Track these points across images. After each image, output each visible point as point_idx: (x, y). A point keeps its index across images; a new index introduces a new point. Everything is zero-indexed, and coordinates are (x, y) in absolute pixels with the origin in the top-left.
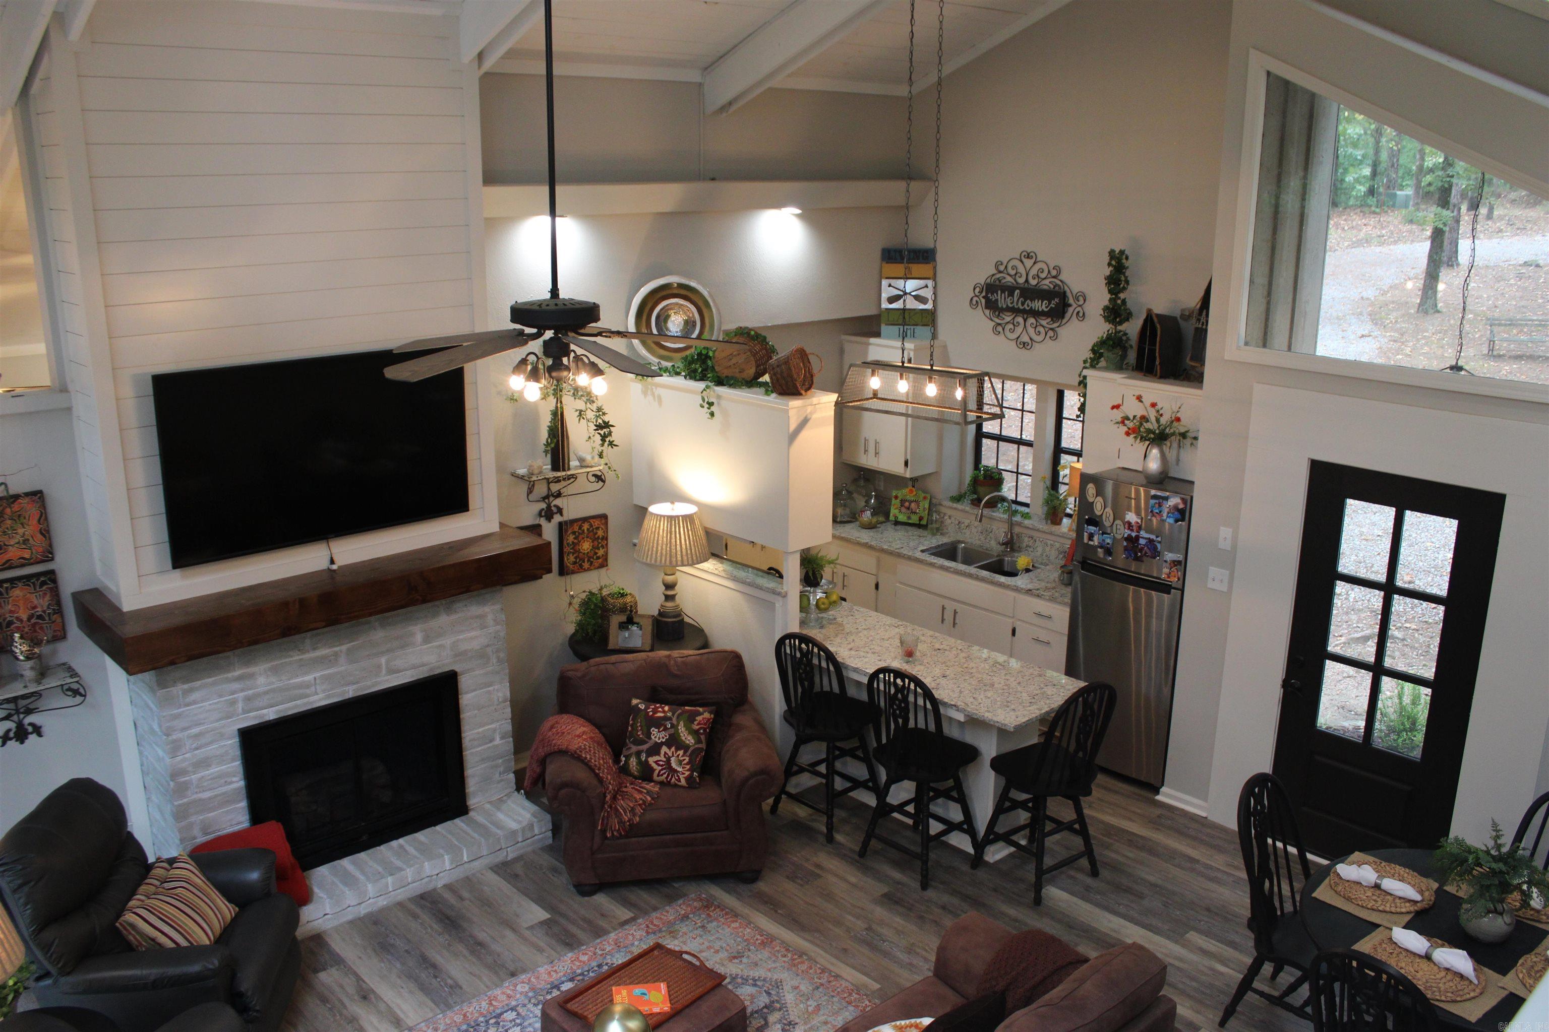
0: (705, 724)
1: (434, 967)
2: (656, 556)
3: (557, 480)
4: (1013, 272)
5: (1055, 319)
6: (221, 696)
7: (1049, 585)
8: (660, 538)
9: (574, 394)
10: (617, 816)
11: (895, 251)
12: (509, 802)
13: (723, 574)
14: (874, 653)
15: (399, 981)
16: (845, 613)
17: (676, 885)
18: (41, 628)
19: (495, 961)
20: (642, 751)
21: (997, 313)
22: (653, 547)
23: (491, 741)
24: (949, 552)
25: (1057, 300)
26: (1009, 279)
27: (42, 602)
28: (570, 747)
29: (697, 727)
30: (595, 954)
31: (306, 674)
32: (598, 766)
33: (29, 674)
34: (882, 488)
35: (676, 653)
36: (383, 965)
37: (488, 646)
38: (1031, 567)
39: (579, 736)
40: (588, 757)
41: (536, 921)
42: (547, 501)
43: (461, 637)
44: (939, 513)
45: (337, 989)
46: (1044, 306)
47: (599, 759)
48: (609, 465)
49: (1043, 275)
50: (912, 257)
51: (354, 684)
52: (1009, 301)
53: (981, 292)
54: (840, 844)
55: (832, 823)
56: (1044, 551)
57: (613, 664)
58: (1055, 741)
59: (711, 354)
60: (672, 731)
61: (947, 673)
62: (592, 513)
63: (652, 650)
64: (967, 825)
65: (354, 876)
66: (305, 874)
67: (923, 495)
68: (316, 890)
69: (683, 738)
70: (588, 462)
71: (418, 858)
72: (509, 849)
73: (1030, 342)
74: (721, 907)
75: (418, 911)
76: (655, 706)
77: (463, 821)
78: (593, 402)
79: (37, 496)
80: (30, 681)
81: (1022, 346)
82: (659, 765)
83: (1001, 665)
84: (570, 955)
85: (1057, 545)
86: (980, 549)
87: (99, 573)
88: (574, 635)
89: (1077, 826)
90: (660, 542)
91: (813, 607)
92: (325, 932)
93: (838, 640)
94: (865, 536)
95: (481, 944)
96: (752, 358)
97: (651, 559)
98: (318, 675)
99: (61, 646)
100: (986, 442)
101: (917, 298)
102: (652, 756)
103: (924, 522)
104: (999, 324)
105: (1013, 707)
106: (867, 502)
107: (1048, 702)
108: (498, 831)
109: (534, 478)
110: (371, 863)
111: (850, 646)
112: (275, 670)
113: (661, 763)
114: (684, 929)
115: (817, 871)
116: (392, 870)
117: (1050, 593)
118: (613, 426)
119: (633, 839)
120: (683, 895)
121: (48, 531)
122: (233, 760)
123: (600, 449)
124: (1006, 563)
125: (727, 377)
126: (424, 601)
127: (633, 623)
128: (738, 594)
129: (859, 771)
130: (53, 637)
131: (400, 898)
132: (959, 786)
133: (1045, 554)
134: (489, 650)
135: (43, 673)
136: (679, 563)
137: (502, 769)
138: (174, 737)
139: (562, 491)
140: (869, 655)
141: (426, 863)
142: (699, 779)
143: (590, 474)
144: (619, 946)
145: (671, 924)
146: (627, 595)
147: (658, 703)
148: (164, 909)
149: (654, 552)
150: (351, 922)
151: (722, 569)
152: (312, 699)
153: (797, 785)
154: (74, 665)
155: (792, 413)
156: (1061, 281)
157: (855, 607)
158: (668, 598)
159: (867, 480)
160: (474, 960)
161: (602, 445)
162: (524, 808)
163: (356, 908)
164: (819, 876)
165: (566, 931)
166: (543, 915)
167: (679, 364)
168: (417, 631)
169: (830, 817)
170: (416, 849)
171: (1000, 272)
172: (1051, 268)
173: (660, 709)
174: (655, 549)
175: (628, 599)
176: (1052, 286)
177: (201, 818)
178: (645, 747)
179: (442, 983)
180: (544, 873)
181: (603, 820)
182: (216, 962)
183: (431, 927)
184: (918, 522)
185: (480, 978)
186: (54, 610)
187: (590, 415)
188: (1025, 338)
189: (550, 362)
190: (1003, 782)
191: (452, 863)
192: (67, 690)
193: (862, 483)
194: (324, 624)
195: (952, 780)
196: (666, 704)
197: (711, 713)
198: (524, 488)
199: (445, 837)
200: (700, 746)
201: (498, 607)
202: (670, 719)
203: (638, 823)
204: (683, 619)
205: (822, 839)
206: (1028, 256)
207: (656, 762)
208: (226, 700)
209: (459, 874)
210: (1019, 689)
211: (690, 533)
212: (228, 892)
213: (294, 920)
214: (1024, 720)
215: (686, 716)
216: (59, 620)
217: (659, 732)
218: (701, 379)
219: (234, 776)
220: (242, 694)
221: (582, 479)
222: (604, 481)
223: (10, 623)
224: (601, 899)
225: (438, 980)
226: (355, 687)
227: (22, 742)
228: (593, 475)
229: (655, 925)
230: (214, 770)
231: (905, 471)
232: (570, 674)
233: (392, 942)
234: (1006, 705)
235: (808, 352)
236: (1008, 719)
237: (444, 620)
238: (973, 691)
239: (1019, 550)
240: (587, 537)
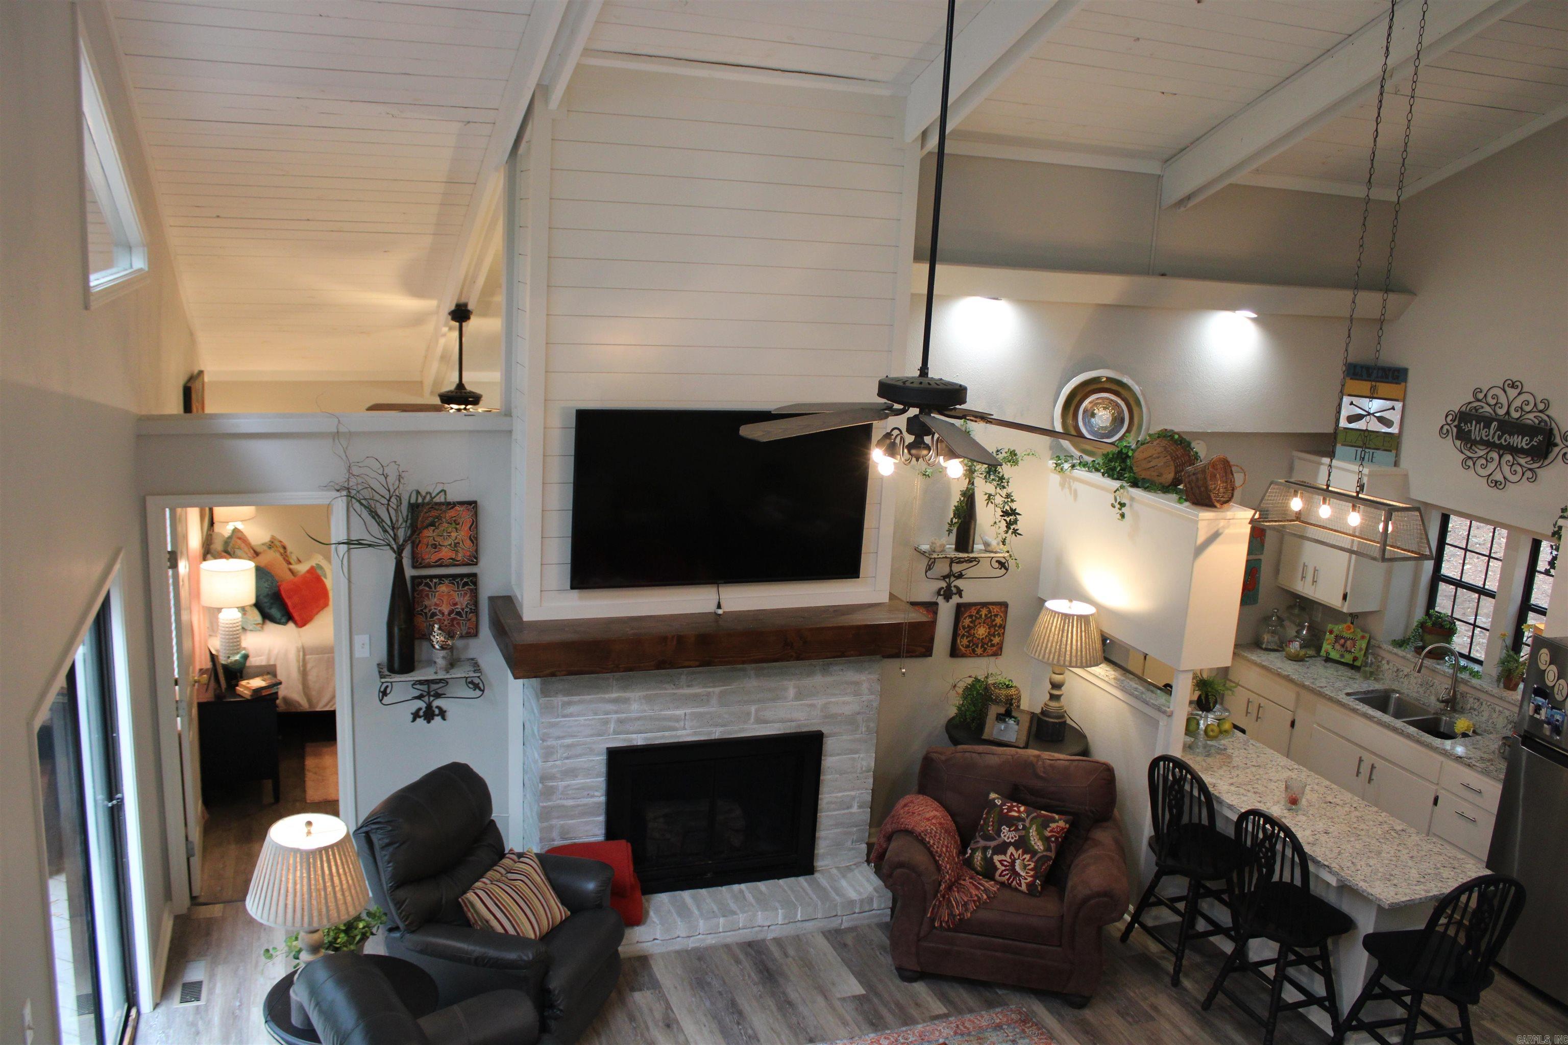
0: (1058, 833)
1: (739, 1014)
2: (1045, 651)
3: (960, 561)
4: (1493, 402)
5: (1535, 459)
6: (596, 714)
7: (1485, 756)
8: (1052, 635)
9: (985, 477)
10: (948, 908)
11: (1362, 367)
12: (856, 872)
13: (1112, 682)
14: (1255, 793)
15: (704, 1019)
16: (1238, 746)
17: (1000, 992)
18: (458, 624)
19: (798, 1023)
20: (989, 847)
21: (1469, 446)
22: (1043, 643)
23: (848, 808)
24: (1380, 701)
25: (1540, 437)
26: (1487, 409)
27: (463, 601)
28: (916, 828)
29: (1050, 834)
30: (897, 1040)
31: (677, 708)
32: (939, 853)
33: (441, 662)
34: (1319, 620)
35: (1046, 755)
36: (693, 999)
37: (859, 713)
38: (1470, 734)
39: (928, 819)
40: (932, 842)
41: (849, 994)
42: (947, 580)
43: (833, 700)
44: (1375, 655)
45: (646, 1010)
46: (1524, 444)
47: (942, 846)
48: (1010, 553)
49: (1528, 408)
50: (1380, 375)
51: (722, 726)
52: (1484, 433)
53: (1453, 420)
54: (1185, 990)
55: (1181, 965)
56: (1490, 717)
57: (979, 753)
58: (1440, 929)
59: (1130, 454)
60: (1023, 833)
61: (1330, 830)
62: (994, 600)
63: (1026, 747)
64: (1330, 1003)
65: (689, 909)
66: (644, 898)
67: (1362, 634)
68: (652, 913)
69: (1033, 843)
70: (993, 547)
71: (753, 906)
72: (844, 917)
73: (1503, 481)
74: (1039, 1025)
75: (742, 957)
76: (1012, 805)
77: (806, 881)
78: (1004, 487)
79: (472, 505)
80: (440, 668)
81: (1493, 485)
82: (1003, 865)
83: (1397, 833)
84: (872, 1035)
85: (1507, 713)
86: (1416, 703)
87: (513, 582)
88: (953, 718)
89: (1460, 1036)
90: (1051, 639)
91: (1202, 732)
92: (652, 955)
93: (1221, 772)
94: (1289, 668)
95: (790, 1003)
96: (1172, 463)
97: (1039, 656)
98: (688, 711)
99: (472, 642)
100: (1442, 586)
101: (1381, 420)
102: (997, 854)
103: (1358, 663)
104: (1470, 458)
105: (1395, 882)
106: (1299, 632)
107: (1440, 884)
108: (837, 898)
109: (935, 556)
110: (709, 900)
111: (1231, 781)
112: (649, 699)
113: (1005, 863)
114: (994, 1039)
115: (1153, 1014)
116: (726, 912)
117: (1484, 766)
118: (1019, 514)
119: (961, 935)
120: (1003, 1004)
121: (476, 539)
122: (598, 776)
123: (1004, 536)
124: (1443, 724)
125: (1143, 479)
126: (798, 658)
127: (1011, 717)
128: (1125, 705)
129: (1224, 916)
130: (467, 633)
131: (729, 940)
132: (1325, 956)
133: (1490, 721)
134: (859, 718)
135: (452, 664)
136: (1067, 663)
137: (855, 838)
138: (549, 743)
139: (964, 573)
140: (1249, 794)
141: (760, 913)
142: (1042, 888)
143: (994, 560)
144: (922, 1039)
145: (981, 1029)
146: (1012, 687)
147: (1015, 802)
148: (500, 896)
149: (1043, 649)
150: (678, 953)
151: (1113, 676)
152: (680, 733)
153: (1156, 918)
154: (480, 662)
155: (1201, 525)
156: (1548, 416)
157: (1251, 741)
158: (1053, 697)
159: (1303, 609)
160: (779, 1017)
161: (1007, 532)
162: (868, 881)
163: (685, 940)
164: (1153, 1019)
165: (876, 1011)
166: (859, 990)
167: (1100, 460)
168: (791, 687)
169: (1179, 958)
170: (754, 897)
171: (1478, 400)
172: (1539, 400)
173: (1016, 809)
174: (1044, 645)
175: (1012, 691)
176: (1537, 422)
177: (562, 822)
178: (993, 844)
179: (742, 1031)
180: (873, 949)
181: (933, 909)
182: (531, 956)
183: (749, 976)
184: (1351, 663)
185: (779, 1035)
186: (471, 609)
187: (999, 500)
188: (1498, 477)
189: (910, 439)
190: (1375, 963)
191: (784, 919)
192: (470, 683)
193: (1296, 611)
194: (697, 663)
195: (1318, 949)
196: (1023, 804)
197: (1066, 822)
198: (924, 563)
199: (785, 891)
200: (1048, 854)
201: (875, 677)
202: (1023, 820)
203: (968, 919)
204: (1065, 722)
205: (1167, 980)
206: (1513, 386)
207: (1000, 861)
208: (599, 719)
209: (790, 930)
210: (1410, 863)
211: (1083, 634)
212: (564, 895)
213: (618, 937)
214: (1404, 899)
215: (1040, 820)
216: (474, 619)
217: (1010, 831)
218: (1118, 479)
219: (596, 791)
220: (615, 716)
221: (985, 564)
222: (1007, 569)
223: (434, 615)
224: (920, 988)
225: (740, 1027)
226: (721, 729)
227: (429, 722)
228: (997, 561)
229: (965, 1027)
230: (580, 781)
231: (1343, 606)
232: (934, 756)
233: (709, 980)
234: (1388, 878)
235: (1231, 463)
236: (1386, 894)
237: (818, 680)
238: (1354, 855)
239: (1462, 711)
240: (984, 623)
